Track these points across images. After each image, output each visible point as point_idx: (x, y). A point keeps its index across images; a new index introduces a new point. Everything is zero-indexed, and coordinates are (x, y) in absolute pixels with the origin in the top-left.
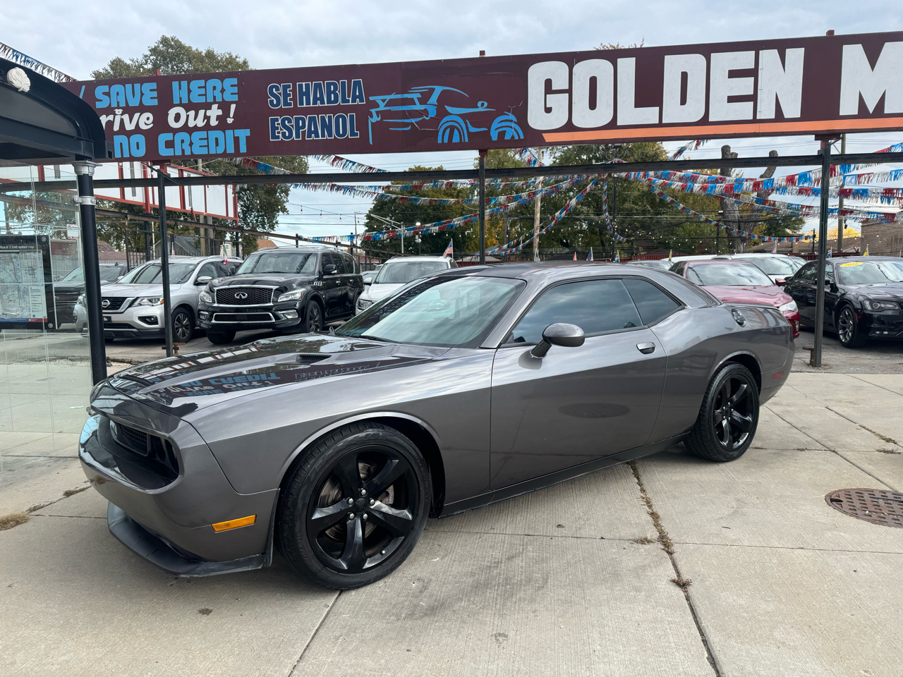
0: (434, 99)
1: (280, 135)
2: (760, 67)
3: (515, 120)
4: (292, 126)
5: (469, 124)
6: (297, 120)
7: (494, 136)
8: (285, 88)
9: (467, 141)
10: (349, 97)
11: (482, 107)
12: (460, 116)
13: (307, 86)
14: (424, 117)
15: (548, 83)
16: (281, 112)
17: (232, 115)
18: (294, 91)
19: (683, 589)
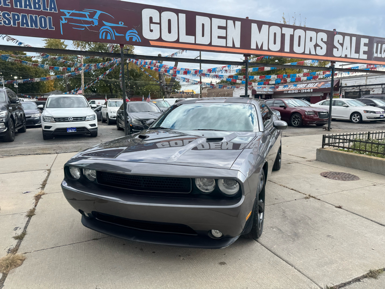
0: (97, 16)
1: (2, 22)
2: (228, 26)
3: (137, 33)
4: (11, 18)
5: (115, 31)
6: (14, 15)
7: (128, 39)
9: (114, 39)
10: (48, 7)
11: (121, 24)
12: (111, 27)
14: (92, 25)
15: (151, 18)
16: (2, 9)
19: (342, 209)
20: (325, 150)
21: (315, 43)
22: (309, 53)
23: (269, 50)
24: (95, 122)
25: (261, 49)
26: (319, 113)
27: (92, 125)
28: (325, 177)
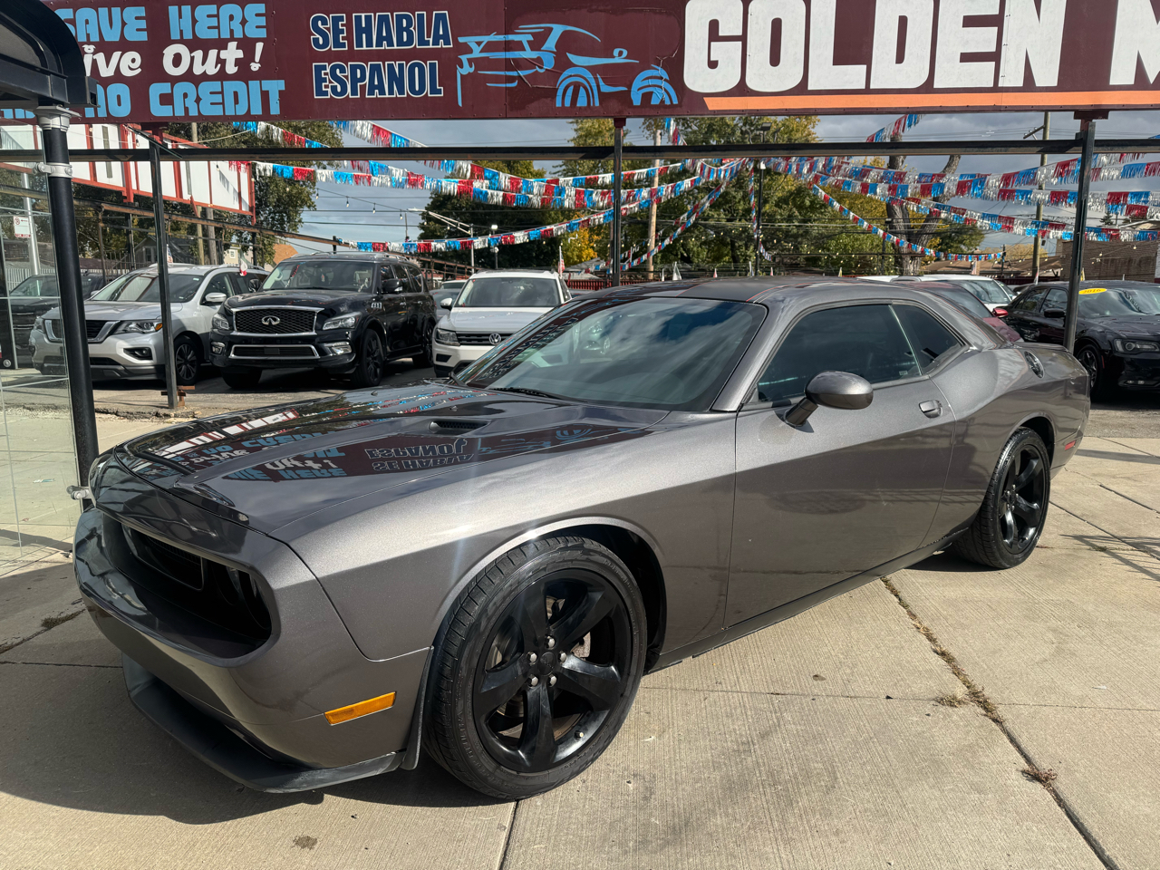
0: (551, 43)
1: (329, 90)
2: (1006, 13)
3: (666, 76)
4: (346, 77)
5: (600, 80)
6: (353, 69)
7: (636, 99)
8: (336, 20)
9: (597, 104)
10: (429, 36)
11: (619, 57)
12: (589, 68)
13: (368, 19)
14: (538, 68)
15: (714, 25)
16: (329, 57)
17: (257, 59)
18: (349, 25)
19: (1046, 786)
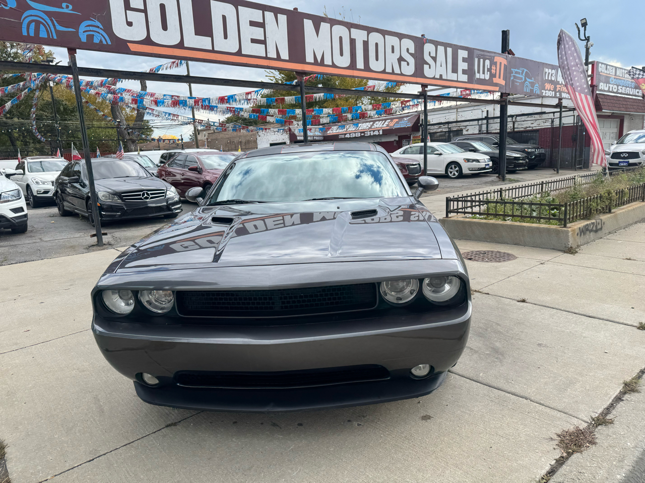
2: (266, 23)
3: (101, 27)
5: (55, 22)
7: (84, 38)
9: (55, 37)
11: (66, 9)
12: (45, 12)
14: (3, 6)
19: (527, 302)
20: (452, 220)
21: (398, 57)
22: (391, 72)
23: (334, 66)
24: (22, 203)
25: (322, 63)
26: (408, 165)
27: (15, 210)
28: (470, 259)
